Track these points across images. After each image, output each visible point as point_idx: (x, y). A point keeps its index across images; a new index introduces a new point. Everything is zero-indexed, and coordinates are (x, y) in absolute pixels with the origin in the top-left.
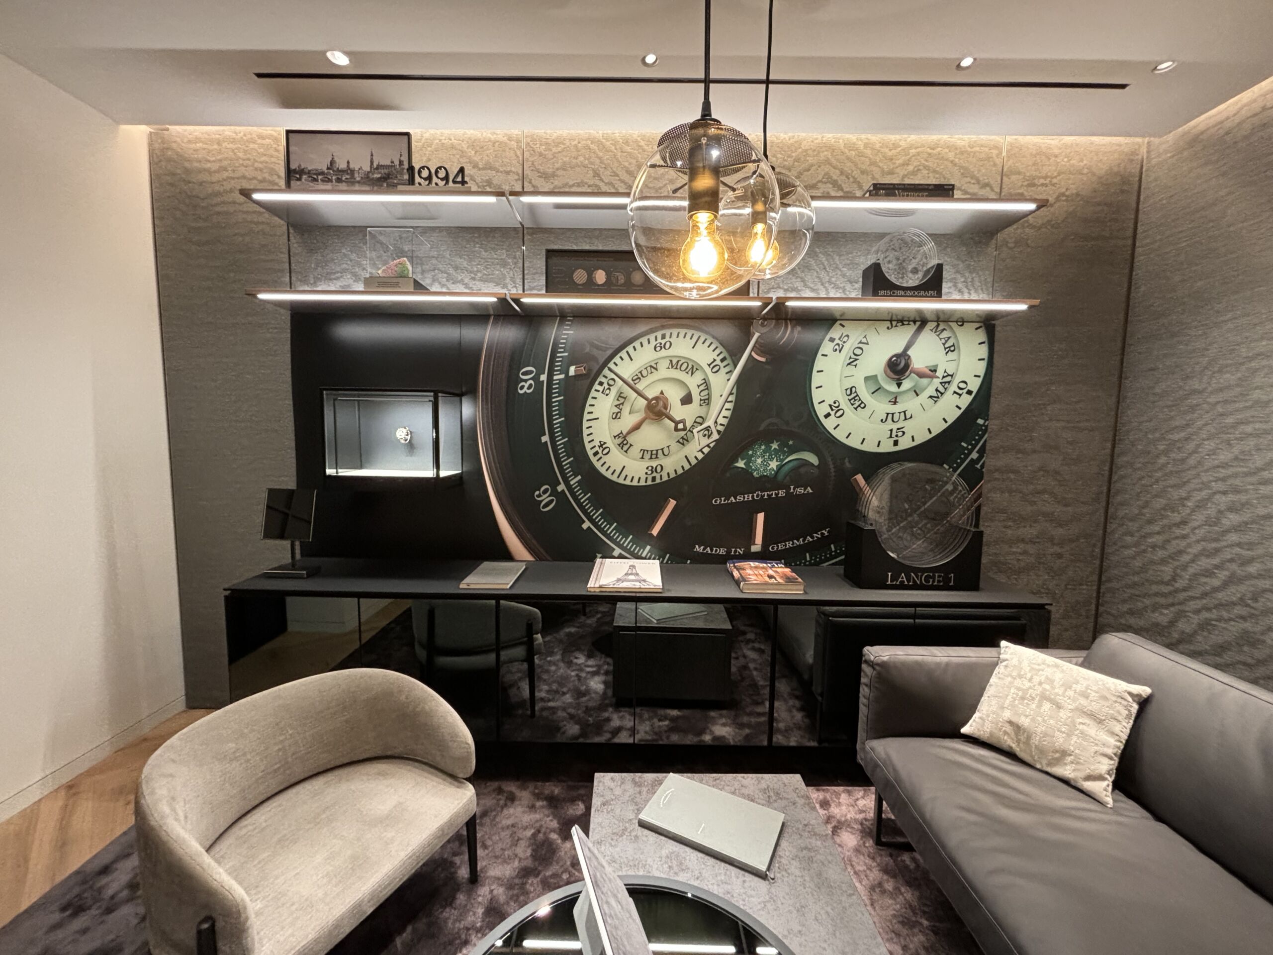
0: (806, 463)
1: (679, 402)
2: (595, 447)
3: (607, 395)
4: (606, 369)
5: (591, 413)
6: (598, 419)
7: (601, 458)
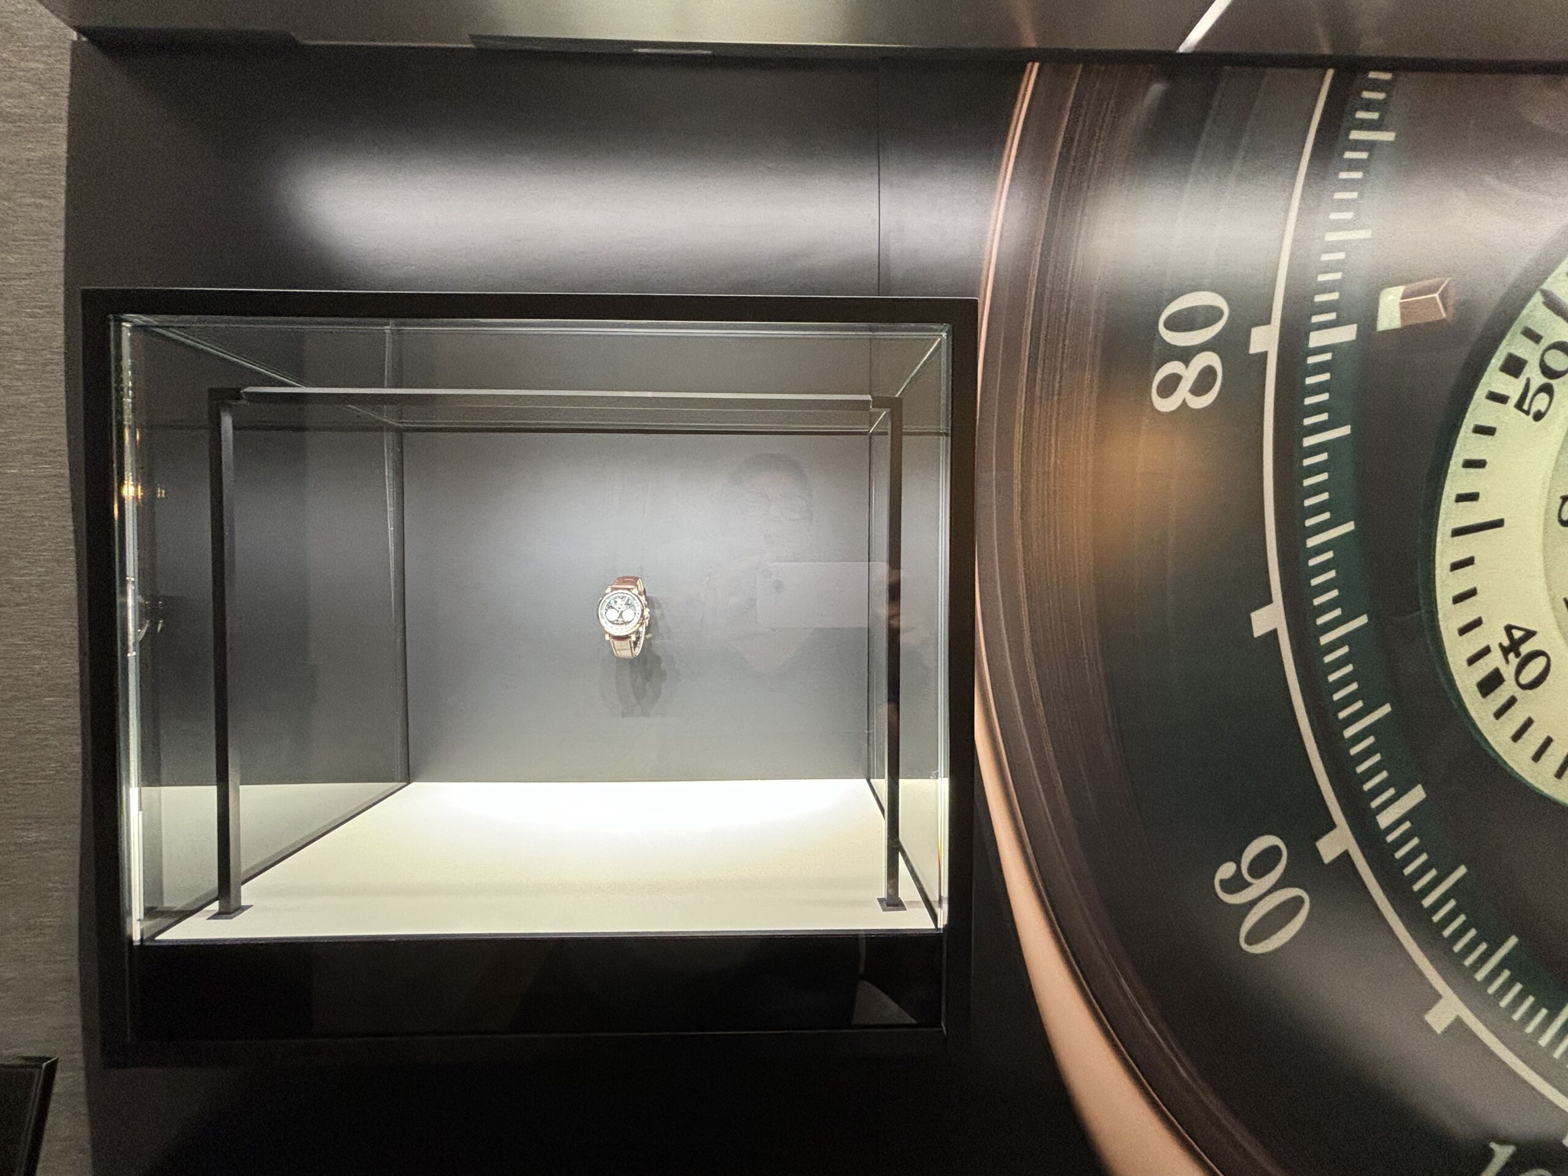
2: (1486, 651)
3: (1538, 416)
4: (1537, 299)
5: (1473, 497)
6: (1499, 523)
7: (1512, 701)
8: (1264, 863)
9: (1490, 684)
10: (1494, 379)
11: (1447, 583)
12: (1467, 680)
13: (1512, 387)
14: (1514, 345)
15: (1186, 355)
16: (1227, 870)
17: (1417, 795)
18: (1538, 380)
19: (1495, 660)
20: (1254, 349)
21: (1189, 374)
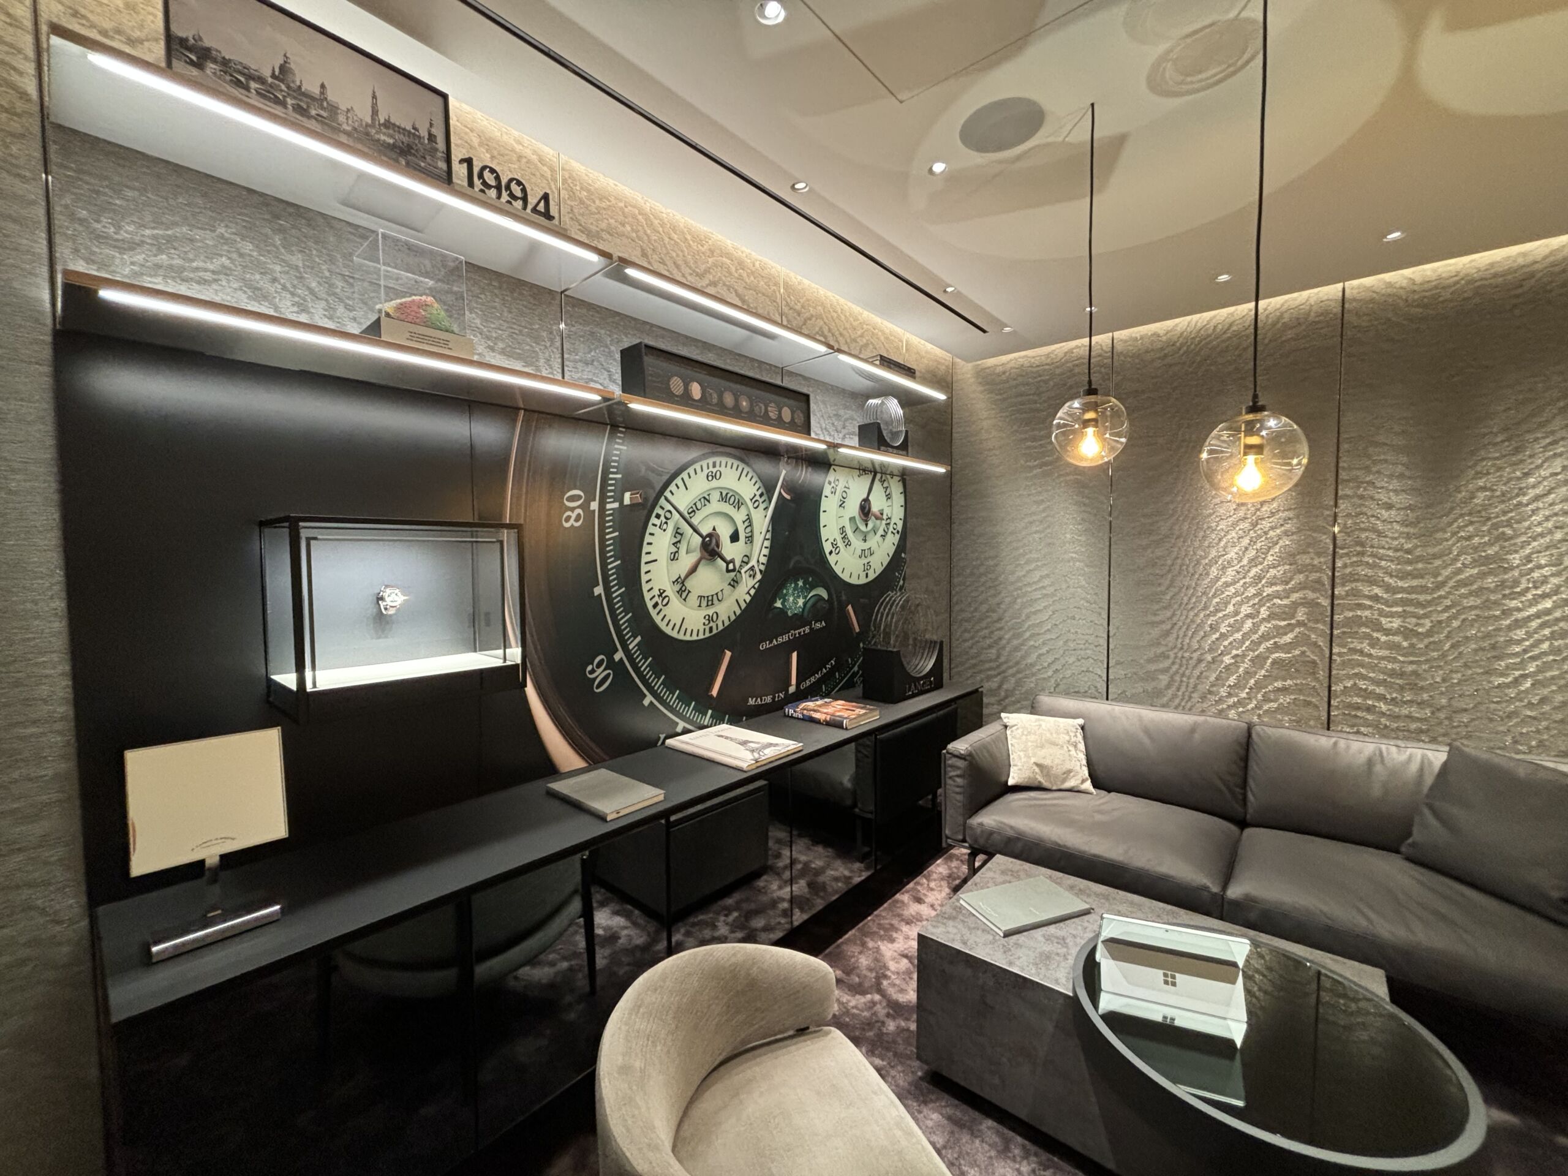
0: (819, 598)
1: (729, 540)
2: (654, 596)
3: (665, 530)
4: (663, 498)
5: (649, 553)
6: (656, 560)
7: (661, 610)
8: (599, 665)
9: (655, 605)
10: (654, 520)
11: (644, 578)
12: (650, 605)
13: (657, 522)
14: (658, 510)
15: (572, 509)
16: (590, 668)
17: (639, 638)
18: (664, 520)
19: (656, 599)
20: (592, 508)
21: (574, 516)
